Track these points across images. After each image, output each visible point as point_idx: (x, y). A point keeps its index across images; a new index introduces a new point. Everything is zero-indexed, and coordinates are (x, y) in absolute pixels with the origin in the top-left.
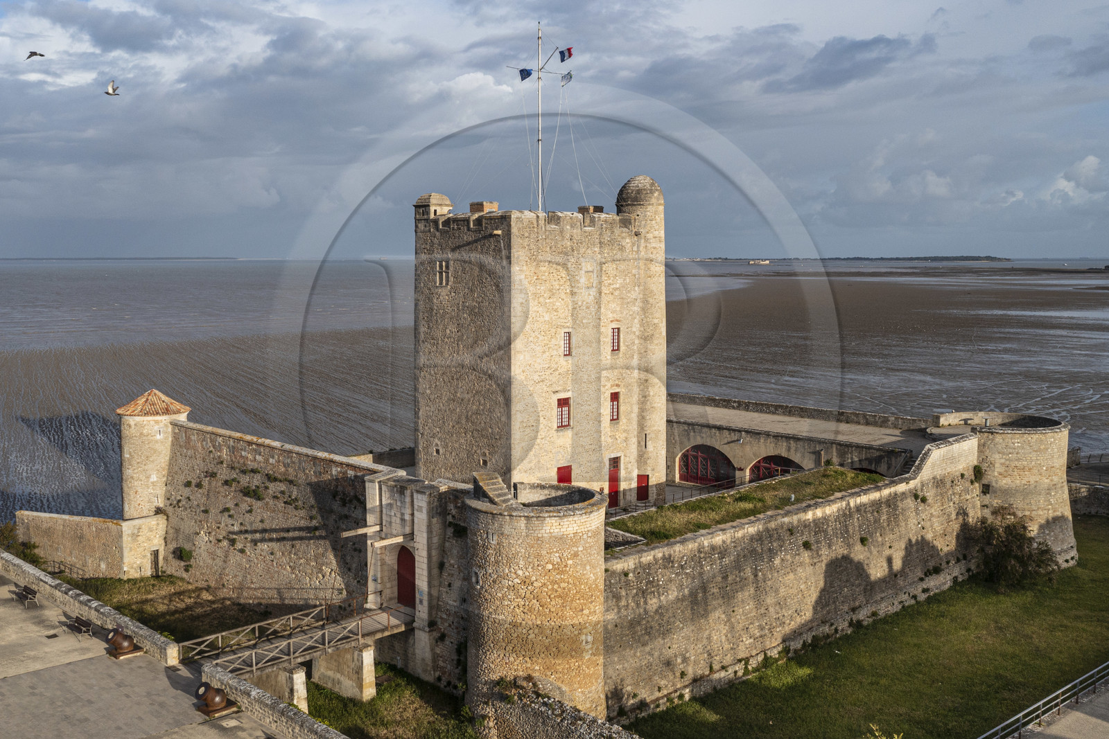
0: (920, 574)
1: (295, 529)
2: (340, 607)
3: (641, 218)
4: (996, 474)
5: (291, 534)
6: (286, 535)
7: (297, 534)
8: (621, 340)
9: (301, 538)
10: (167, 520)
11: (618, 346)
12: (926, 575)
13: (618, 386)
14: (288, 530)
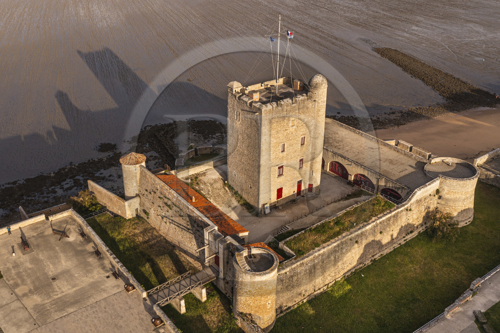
0: (404, 235)
1: (182, 226)
2: (197, 257)
3: (317, 94)
4: (445, 193)
5: (181, 226)
6: (180, 226)
7: (183, 227)
8: (305, 141)
9: (185, 230)
10: (140, 198)
11: (304, 143)
12: (407, 235)
13: (303, 156)
14: (180, 225)
